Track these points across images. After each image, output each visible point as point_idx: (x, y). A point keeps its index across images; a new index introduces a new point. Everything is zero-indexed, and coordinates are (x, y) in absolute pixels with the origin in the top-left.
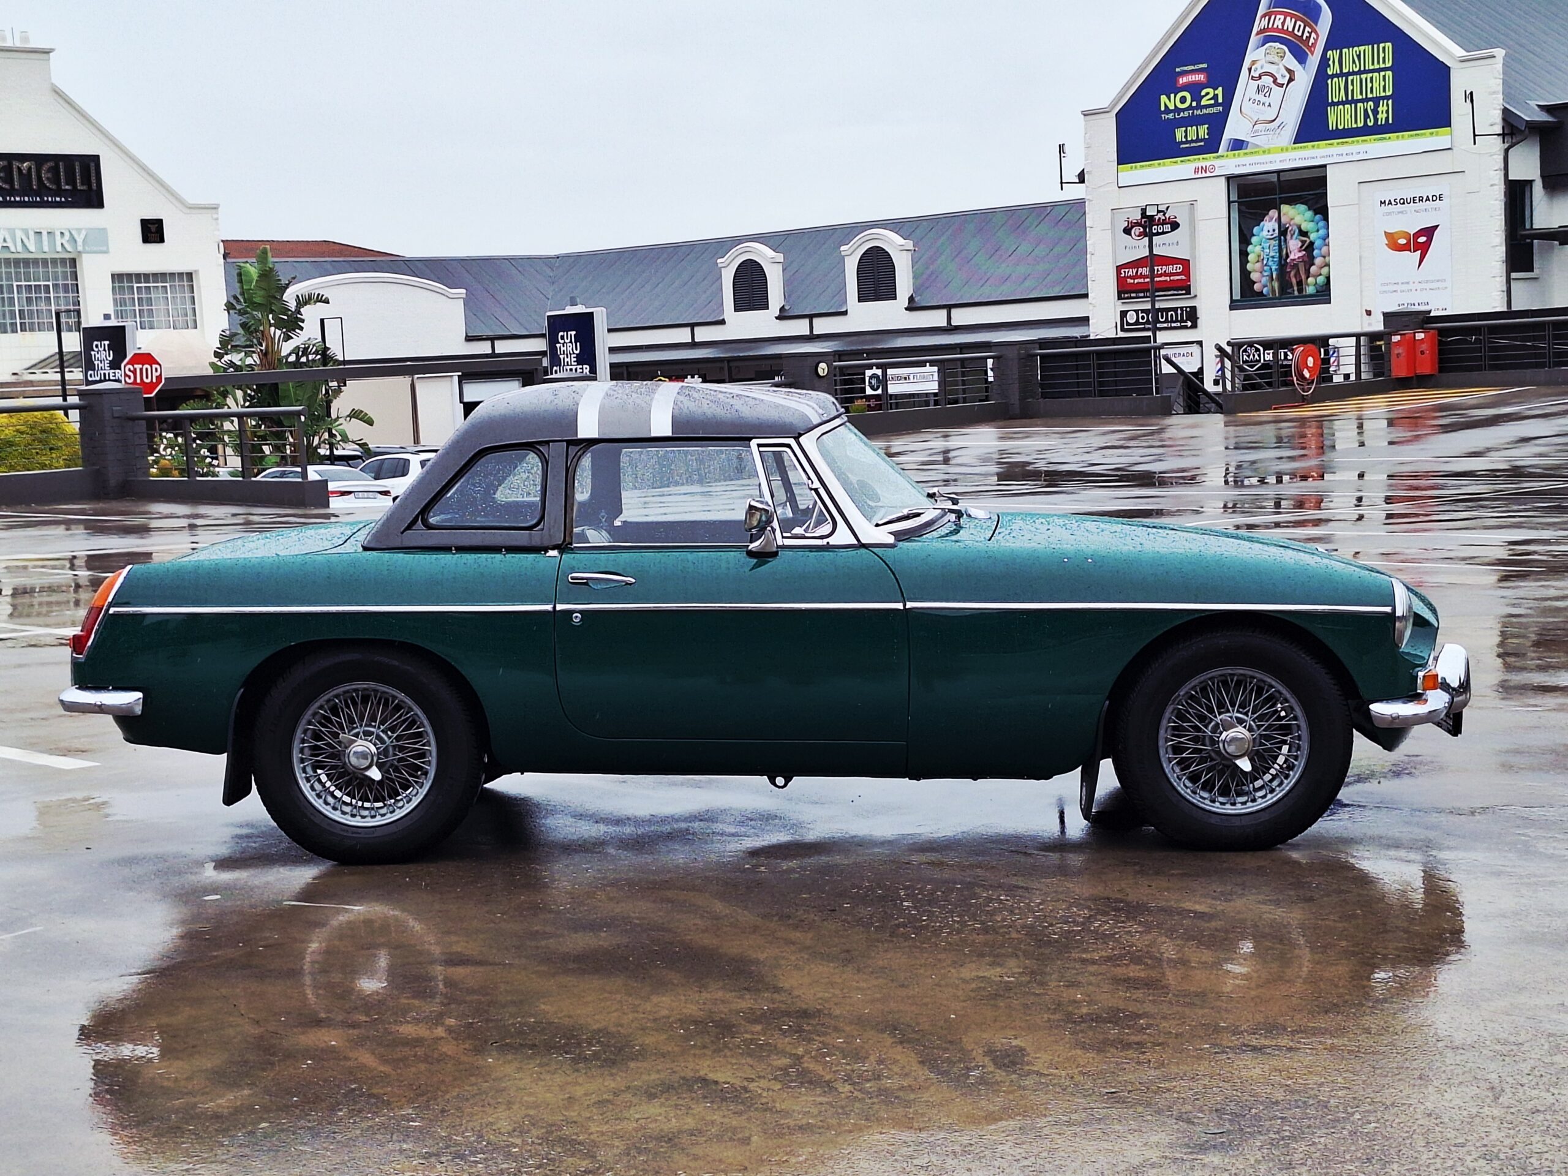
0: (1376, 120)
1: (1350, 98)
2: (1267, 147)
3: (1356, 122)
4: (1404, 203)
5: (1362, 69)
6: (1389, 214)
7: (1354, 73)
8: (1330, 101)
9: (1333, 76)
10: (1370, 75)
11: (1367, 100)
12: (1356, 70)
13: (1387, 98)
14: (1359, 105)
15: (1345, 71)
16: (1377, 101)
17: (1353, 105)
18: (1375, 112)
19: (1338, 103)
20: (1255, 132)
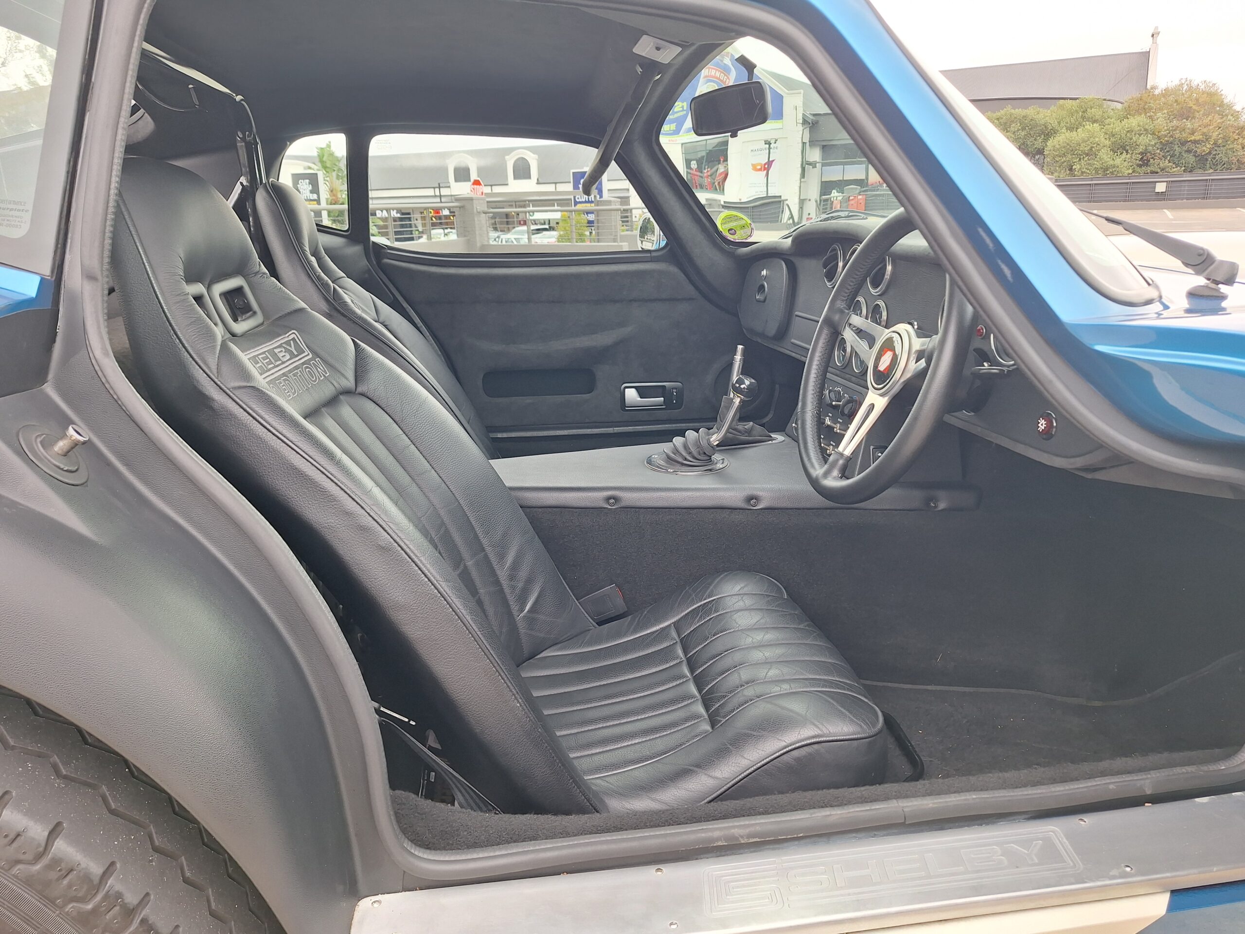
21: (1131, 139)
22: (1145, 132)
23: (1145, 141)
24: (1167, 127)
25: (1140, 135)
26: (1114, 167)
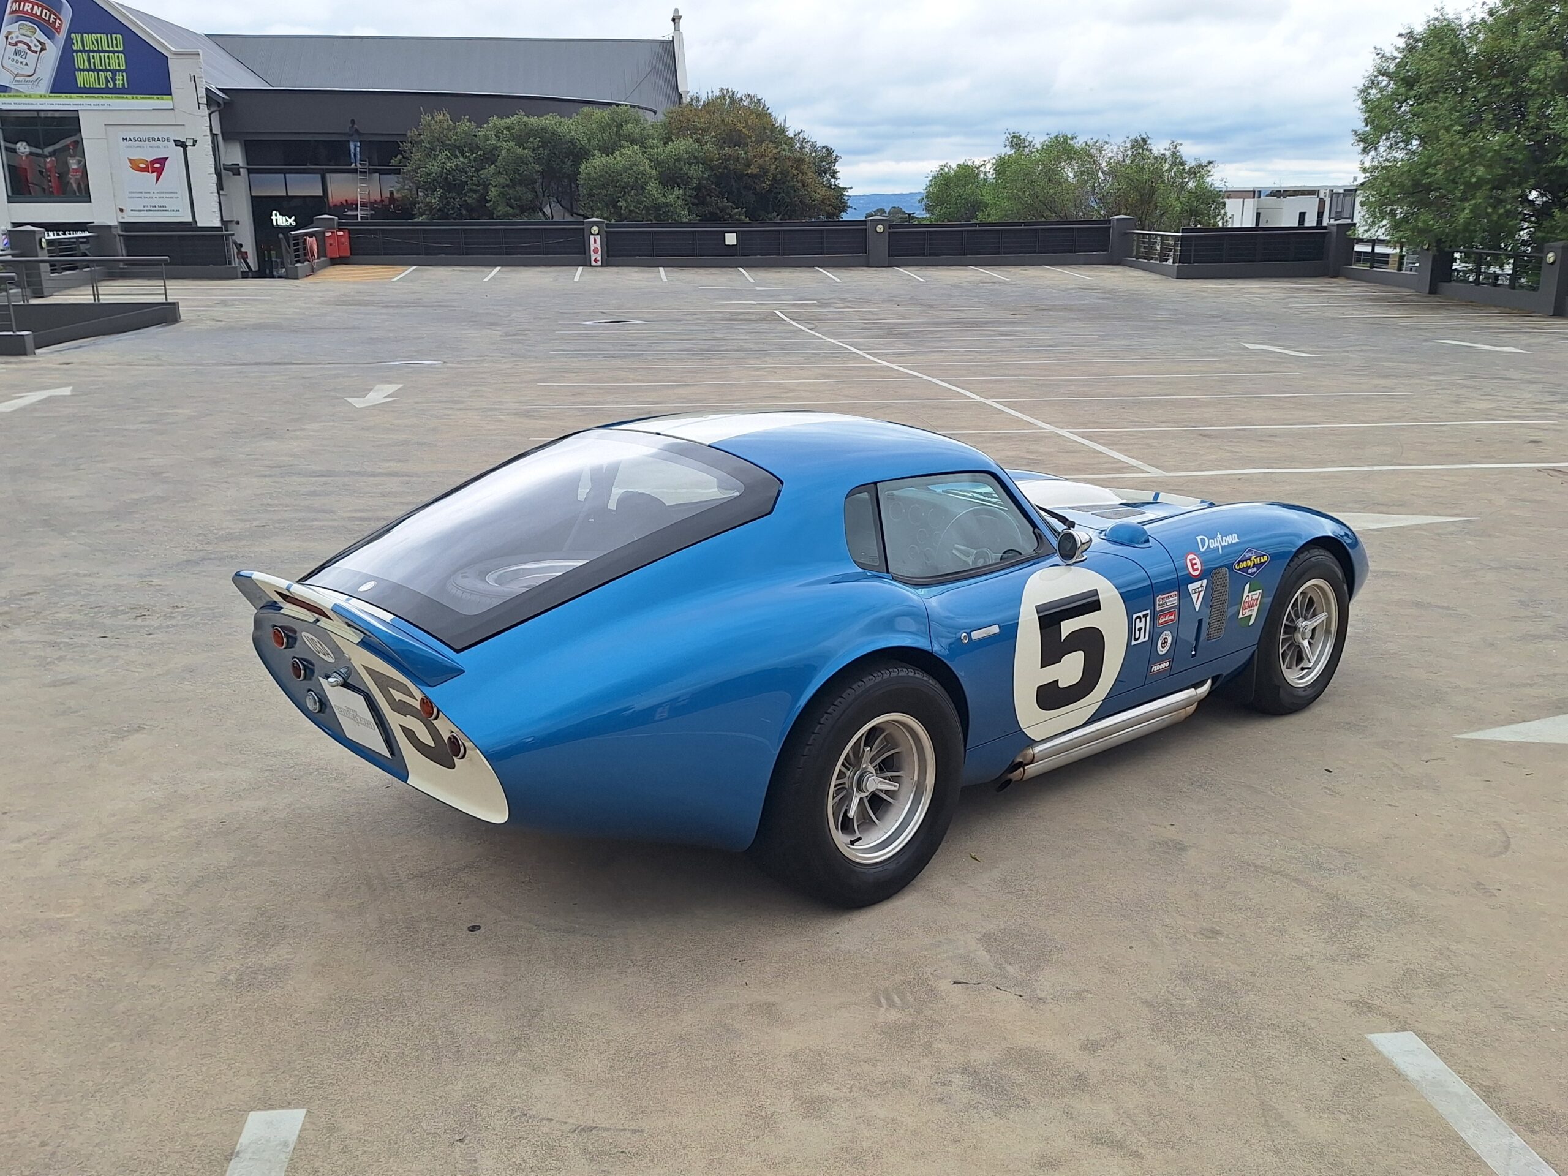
0: (115, 84)
1: (93, 67)
2: (27, 93)
3: (99, 84)
4: (141, 141)
5: (100, 49)
6: (131, 147)
7: (94, 51)
8: (77, 67)
9: (77, 51)
10: (106, 54)
11: (107, 71)
12: (96, 49)
13: (122, 71)
14: (100, 73)
15: (86, 48)
16: (114, 72)
17: (96, 73)
18: (114, 80)
19: (83, 70)
20: (17, 81)
21: (681, 169)
22: (694, 161)
23: (696, 172)
24: (719, 154)
25: (690, 164)
26: (667, 206)
